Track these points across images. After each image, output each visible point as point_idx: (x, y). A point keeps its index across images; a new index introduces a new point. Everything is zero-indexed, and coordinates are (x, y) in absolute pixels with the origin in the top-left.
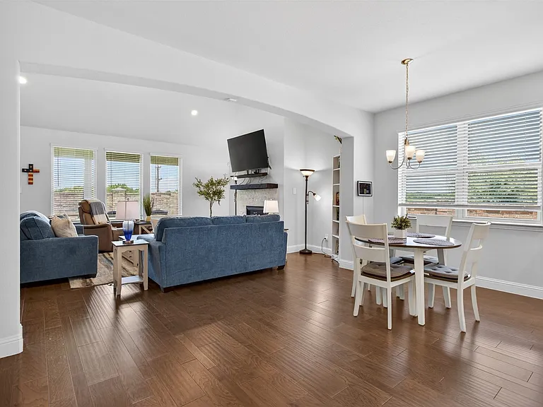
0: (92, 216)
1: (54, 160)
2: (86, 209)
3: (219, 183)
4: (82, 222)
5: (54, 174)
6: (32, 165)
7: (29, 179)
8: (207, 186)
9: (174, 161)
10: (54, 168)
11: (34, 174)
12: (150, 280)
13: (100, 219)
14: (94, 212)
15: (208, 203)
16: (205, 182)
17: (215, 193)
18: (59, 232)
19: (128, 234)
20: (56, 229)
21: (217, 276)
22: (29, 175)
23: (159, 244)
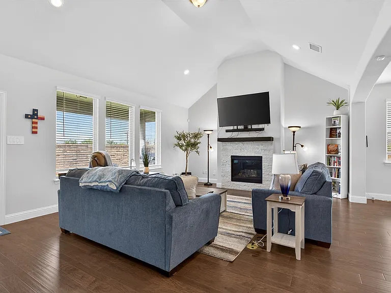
6: (37, 110)
7: (33, 128)
11: (39, 122)
22: (33, 123)
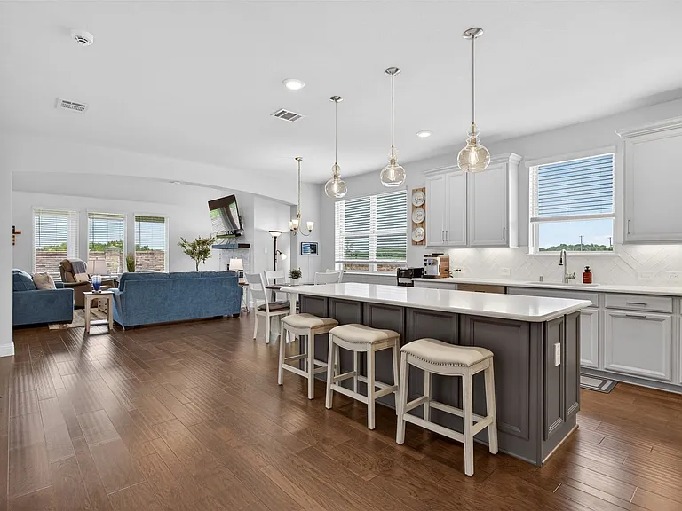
0: (73, 275)
1: (36, 219)
2: (68, 269)
3: (204, 242)
4: (63, 280)
5: (35, 231)
6: (14, 227)
8: (194, 246)
9: (161, 220)
10: (35, 224)
11: (16, 236)
12: (115, 322)
13: (80, 278)
14: (75, 271)
15: (194, 262)
16: (192, 241)
17: (200, 253)
18: (40, 285)
19: (97, 286)
20: (37, 283)
21: (172, 320)
23: (121, 293)
